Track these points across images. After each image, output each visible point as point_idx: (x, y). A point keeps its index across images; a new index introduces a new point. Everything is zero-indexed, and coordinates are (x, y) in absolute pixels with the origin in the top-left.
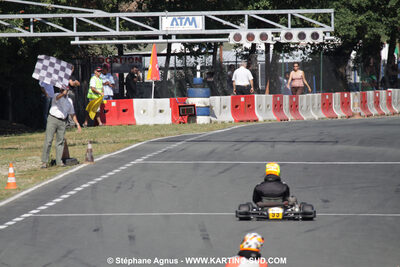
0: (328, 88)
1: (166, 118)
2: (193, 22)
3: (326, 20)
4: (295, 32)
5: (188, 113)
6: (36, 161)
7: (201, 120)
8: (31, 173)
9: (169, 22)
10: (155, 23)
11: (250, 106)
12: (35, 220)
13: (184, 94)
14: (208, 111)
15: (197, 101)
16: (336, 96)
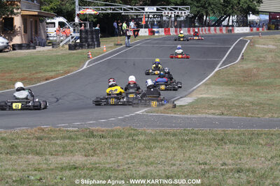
0: (190, 27)
1: (147, 34)
2: (153, 9)
3: (187, 9)
4: (180, 12)
5: (152, 33)
6: (112, 44)
7: (156, 34)
8: (111, 47)
9: (147, 9)
10: (143, 9)
11: (169, 31)
12: (110, 59)
13: (152, 28)
14: (158, 32)
15: (155, 30)
16: (191, 29)
